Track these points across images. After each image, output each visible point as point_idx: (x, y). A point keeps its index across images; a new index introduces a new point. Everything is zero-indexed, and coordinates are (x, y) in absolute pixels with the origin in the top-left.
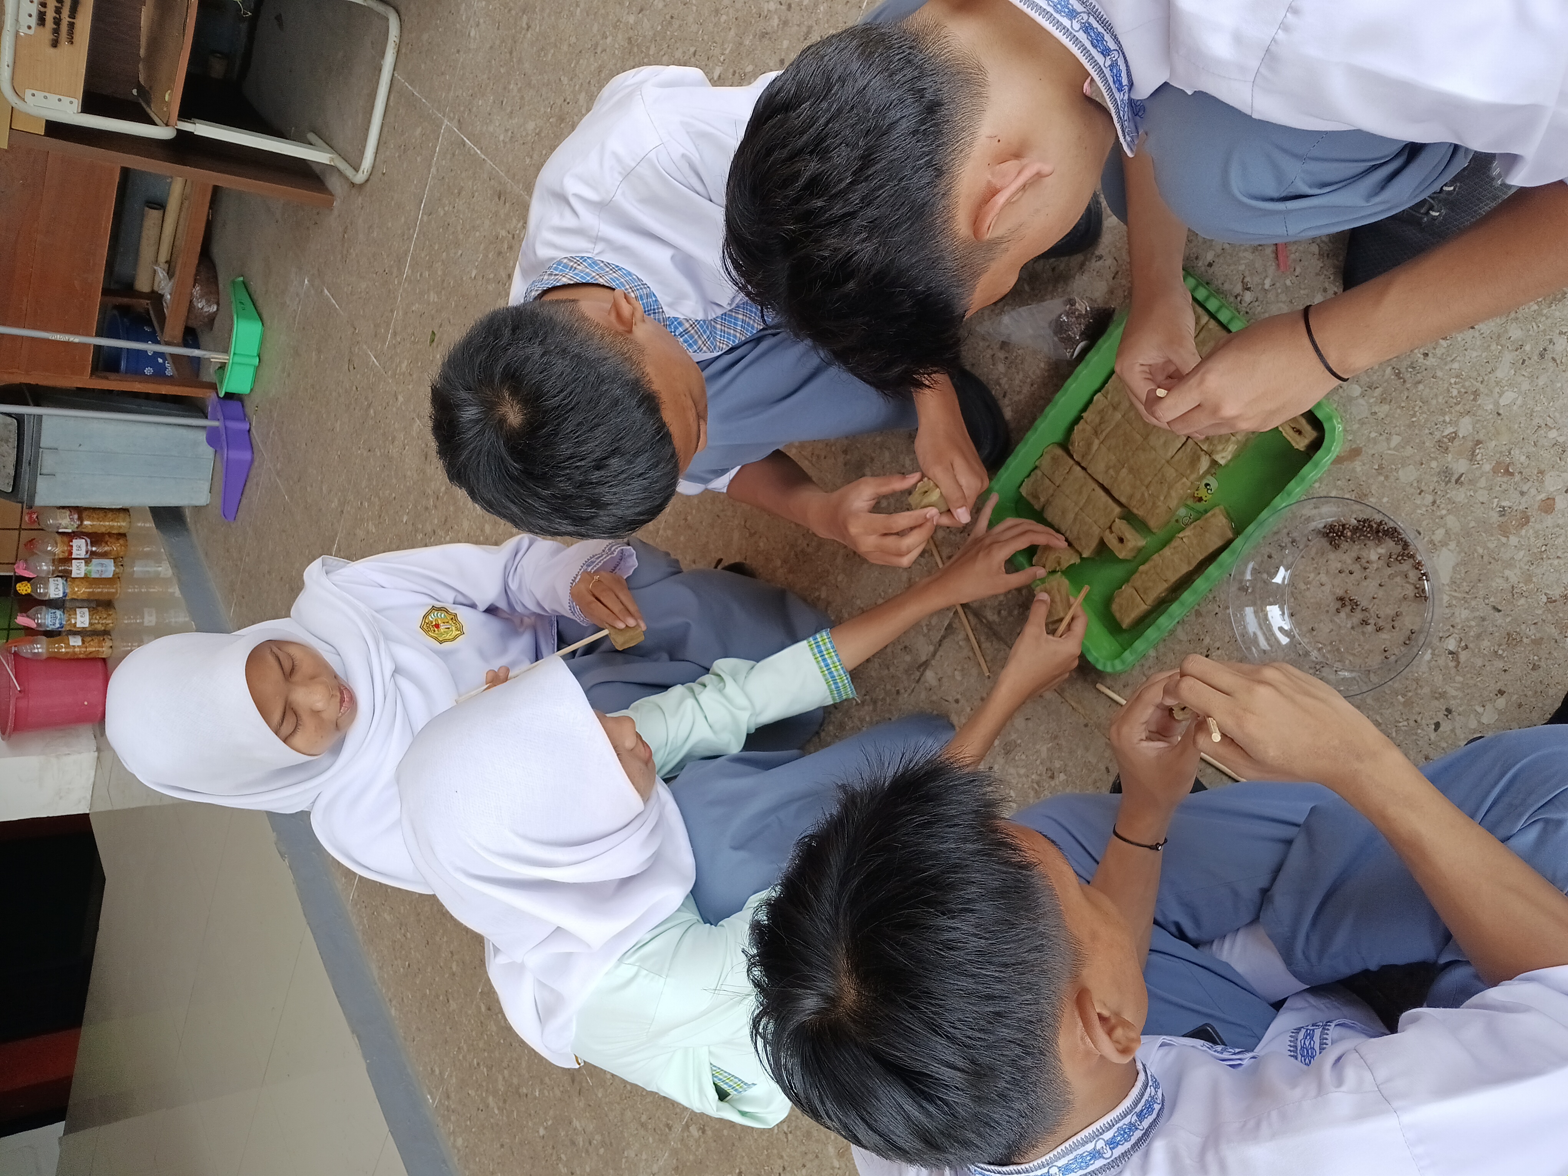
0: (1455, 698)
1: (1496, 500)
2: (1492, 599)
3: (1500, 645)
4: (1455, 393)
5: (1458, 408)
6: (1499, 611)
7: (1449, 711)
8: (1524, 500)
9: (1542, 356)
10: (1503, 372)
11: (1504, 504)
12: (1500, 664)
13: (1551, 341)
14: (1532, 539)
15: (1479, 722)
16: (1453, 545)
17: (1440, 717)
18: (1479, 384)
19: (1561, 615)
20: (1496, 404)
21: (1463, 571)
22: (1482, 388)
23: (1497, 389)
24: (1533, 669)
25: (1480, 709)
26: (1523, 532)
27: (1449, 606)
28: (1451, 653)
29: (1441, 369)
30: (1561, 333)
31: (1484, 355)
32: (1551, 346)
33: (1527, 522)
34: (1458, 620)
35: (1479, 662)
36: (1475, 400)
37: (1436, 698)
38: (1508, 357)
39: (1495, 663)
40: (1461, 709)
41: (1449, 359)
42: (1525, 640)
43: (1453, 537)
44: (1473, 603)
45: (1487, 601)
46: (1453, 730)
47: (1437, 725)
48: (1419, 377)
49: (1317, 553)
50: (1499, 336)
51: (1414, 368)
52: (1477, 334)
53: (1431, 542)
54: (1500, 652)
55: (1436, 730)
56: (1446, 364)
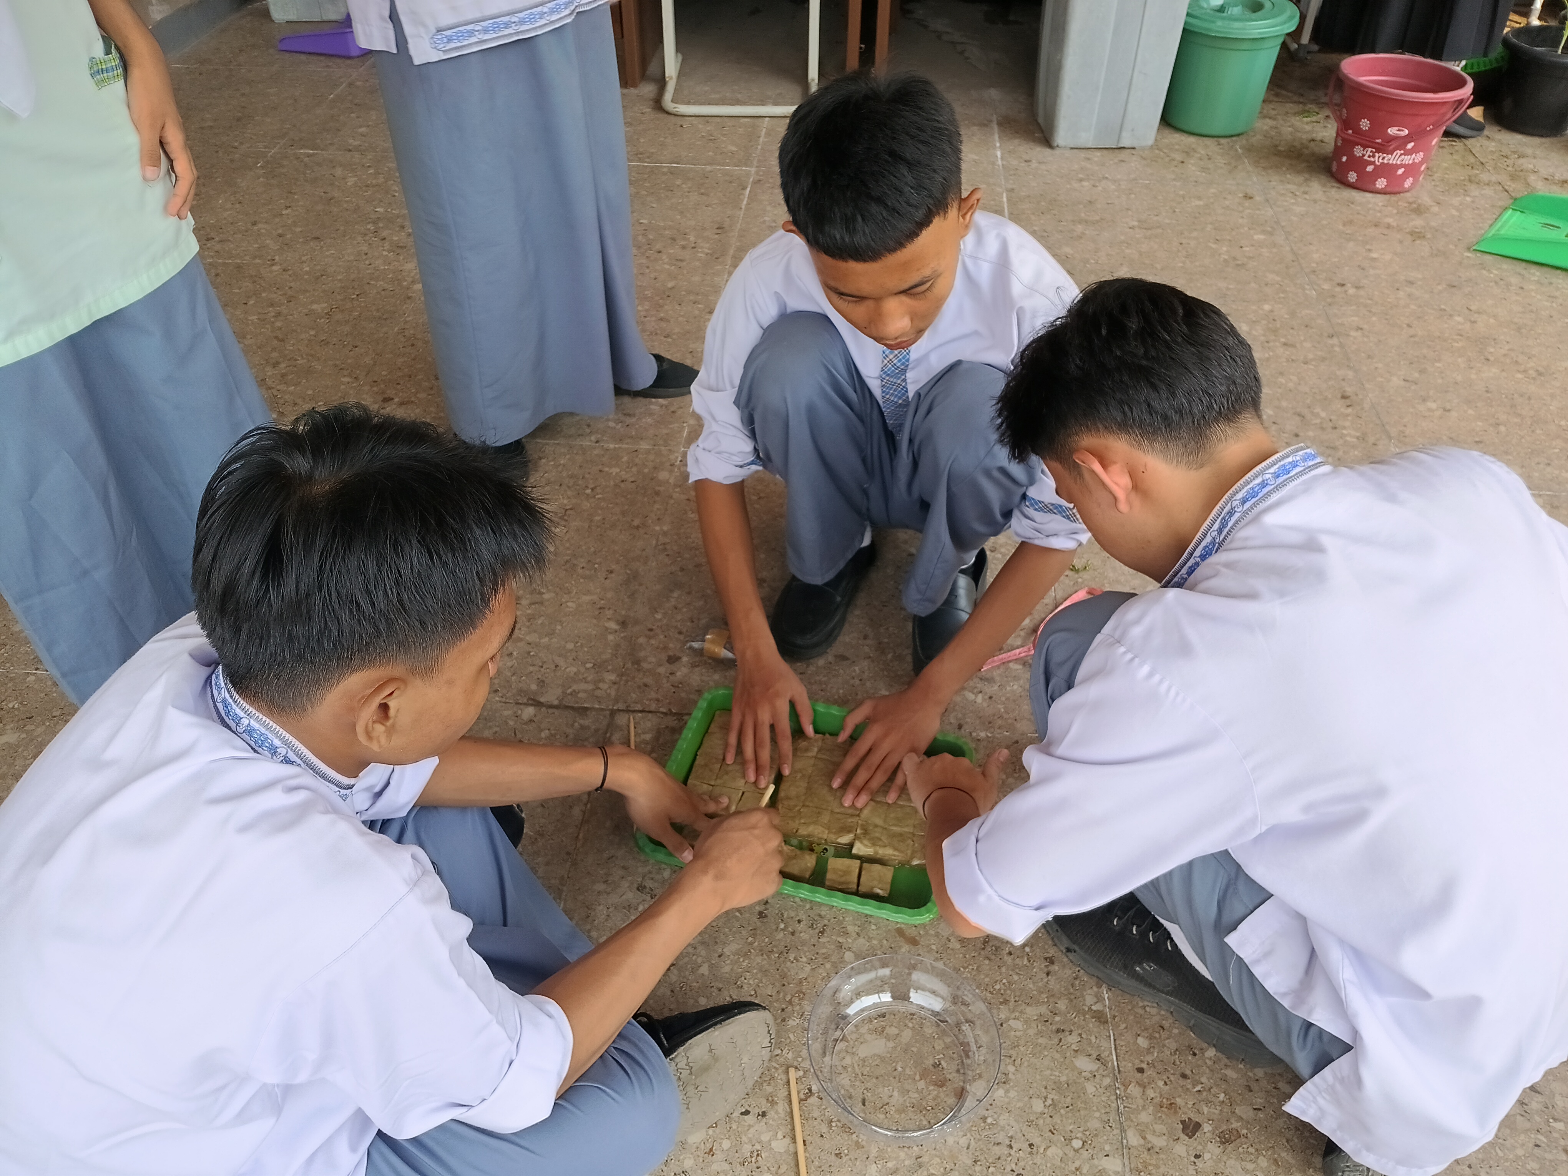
0: (777, 1112)
1: (942, 1056)
2: (869, 1095)
3: (839, 1121)
4: (997, 987)
5: (989, 995)
6: (864, 1105)
7: (764, 1114)
8: (955, 1075)
9: (1058, 1031)
10: (1032, 1012)
11: (943, 1062)
12: (824, 1129)
13: (1071, 1031)
14: (930, 1097)
15: (770, 1141)
16: (891, 1044)
17: (755, 1111)
18: (1013, 1000)
19: (889, 1149)
20: (1007, 1020)
21: (876, 1063)
22: (1012, 1003)
23: (1017, 1014)
24: (836, 1155)
25: (780, 1136)
26: (931, 1088)
27: (845, 1068)
28: (810, 1090)
29: (1007, 970)
30: (1080, 1035)
31: (1035, 992)
32: (1068, 1033)
33: (941, 1086)
34: (838, 1080)
35: (816, 1114)
36: (1001, 1003)
37: (768, 1100)
38: (1043, 1009)
39: (823, 1125)
40: (771, 1122)
41: (1017, 971)
42: (854, 1136)
43: (897, 1041)
44: (858, 1083)
45: (865, 1092)
46: (750, 1126)
47: (747, 1113)
48: (993, 957)
49: (823, 954)
50: (1053, 996)
51: (996, 950)
52: (1046, 980)
53: (883, 1029)
54: (834, 1124)
55: (742, 1114)
56: (1013, 970)
